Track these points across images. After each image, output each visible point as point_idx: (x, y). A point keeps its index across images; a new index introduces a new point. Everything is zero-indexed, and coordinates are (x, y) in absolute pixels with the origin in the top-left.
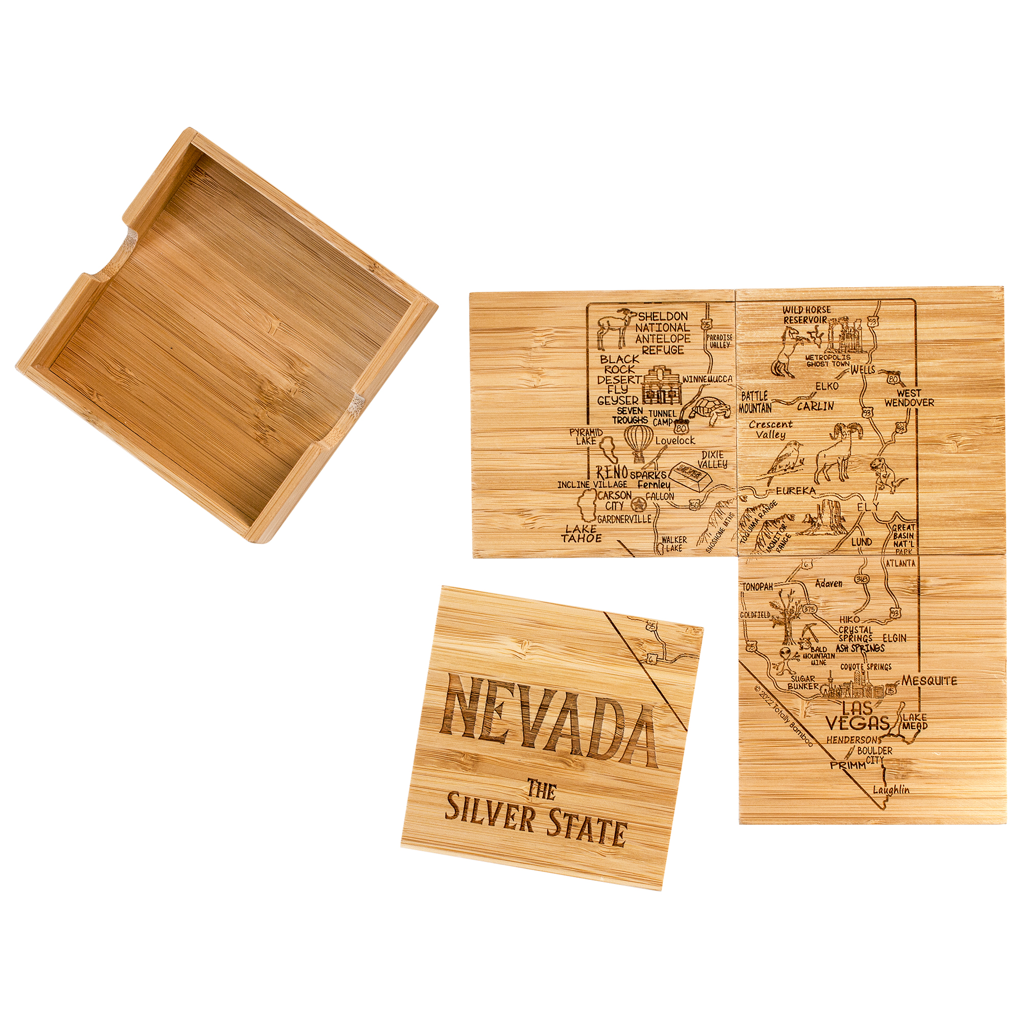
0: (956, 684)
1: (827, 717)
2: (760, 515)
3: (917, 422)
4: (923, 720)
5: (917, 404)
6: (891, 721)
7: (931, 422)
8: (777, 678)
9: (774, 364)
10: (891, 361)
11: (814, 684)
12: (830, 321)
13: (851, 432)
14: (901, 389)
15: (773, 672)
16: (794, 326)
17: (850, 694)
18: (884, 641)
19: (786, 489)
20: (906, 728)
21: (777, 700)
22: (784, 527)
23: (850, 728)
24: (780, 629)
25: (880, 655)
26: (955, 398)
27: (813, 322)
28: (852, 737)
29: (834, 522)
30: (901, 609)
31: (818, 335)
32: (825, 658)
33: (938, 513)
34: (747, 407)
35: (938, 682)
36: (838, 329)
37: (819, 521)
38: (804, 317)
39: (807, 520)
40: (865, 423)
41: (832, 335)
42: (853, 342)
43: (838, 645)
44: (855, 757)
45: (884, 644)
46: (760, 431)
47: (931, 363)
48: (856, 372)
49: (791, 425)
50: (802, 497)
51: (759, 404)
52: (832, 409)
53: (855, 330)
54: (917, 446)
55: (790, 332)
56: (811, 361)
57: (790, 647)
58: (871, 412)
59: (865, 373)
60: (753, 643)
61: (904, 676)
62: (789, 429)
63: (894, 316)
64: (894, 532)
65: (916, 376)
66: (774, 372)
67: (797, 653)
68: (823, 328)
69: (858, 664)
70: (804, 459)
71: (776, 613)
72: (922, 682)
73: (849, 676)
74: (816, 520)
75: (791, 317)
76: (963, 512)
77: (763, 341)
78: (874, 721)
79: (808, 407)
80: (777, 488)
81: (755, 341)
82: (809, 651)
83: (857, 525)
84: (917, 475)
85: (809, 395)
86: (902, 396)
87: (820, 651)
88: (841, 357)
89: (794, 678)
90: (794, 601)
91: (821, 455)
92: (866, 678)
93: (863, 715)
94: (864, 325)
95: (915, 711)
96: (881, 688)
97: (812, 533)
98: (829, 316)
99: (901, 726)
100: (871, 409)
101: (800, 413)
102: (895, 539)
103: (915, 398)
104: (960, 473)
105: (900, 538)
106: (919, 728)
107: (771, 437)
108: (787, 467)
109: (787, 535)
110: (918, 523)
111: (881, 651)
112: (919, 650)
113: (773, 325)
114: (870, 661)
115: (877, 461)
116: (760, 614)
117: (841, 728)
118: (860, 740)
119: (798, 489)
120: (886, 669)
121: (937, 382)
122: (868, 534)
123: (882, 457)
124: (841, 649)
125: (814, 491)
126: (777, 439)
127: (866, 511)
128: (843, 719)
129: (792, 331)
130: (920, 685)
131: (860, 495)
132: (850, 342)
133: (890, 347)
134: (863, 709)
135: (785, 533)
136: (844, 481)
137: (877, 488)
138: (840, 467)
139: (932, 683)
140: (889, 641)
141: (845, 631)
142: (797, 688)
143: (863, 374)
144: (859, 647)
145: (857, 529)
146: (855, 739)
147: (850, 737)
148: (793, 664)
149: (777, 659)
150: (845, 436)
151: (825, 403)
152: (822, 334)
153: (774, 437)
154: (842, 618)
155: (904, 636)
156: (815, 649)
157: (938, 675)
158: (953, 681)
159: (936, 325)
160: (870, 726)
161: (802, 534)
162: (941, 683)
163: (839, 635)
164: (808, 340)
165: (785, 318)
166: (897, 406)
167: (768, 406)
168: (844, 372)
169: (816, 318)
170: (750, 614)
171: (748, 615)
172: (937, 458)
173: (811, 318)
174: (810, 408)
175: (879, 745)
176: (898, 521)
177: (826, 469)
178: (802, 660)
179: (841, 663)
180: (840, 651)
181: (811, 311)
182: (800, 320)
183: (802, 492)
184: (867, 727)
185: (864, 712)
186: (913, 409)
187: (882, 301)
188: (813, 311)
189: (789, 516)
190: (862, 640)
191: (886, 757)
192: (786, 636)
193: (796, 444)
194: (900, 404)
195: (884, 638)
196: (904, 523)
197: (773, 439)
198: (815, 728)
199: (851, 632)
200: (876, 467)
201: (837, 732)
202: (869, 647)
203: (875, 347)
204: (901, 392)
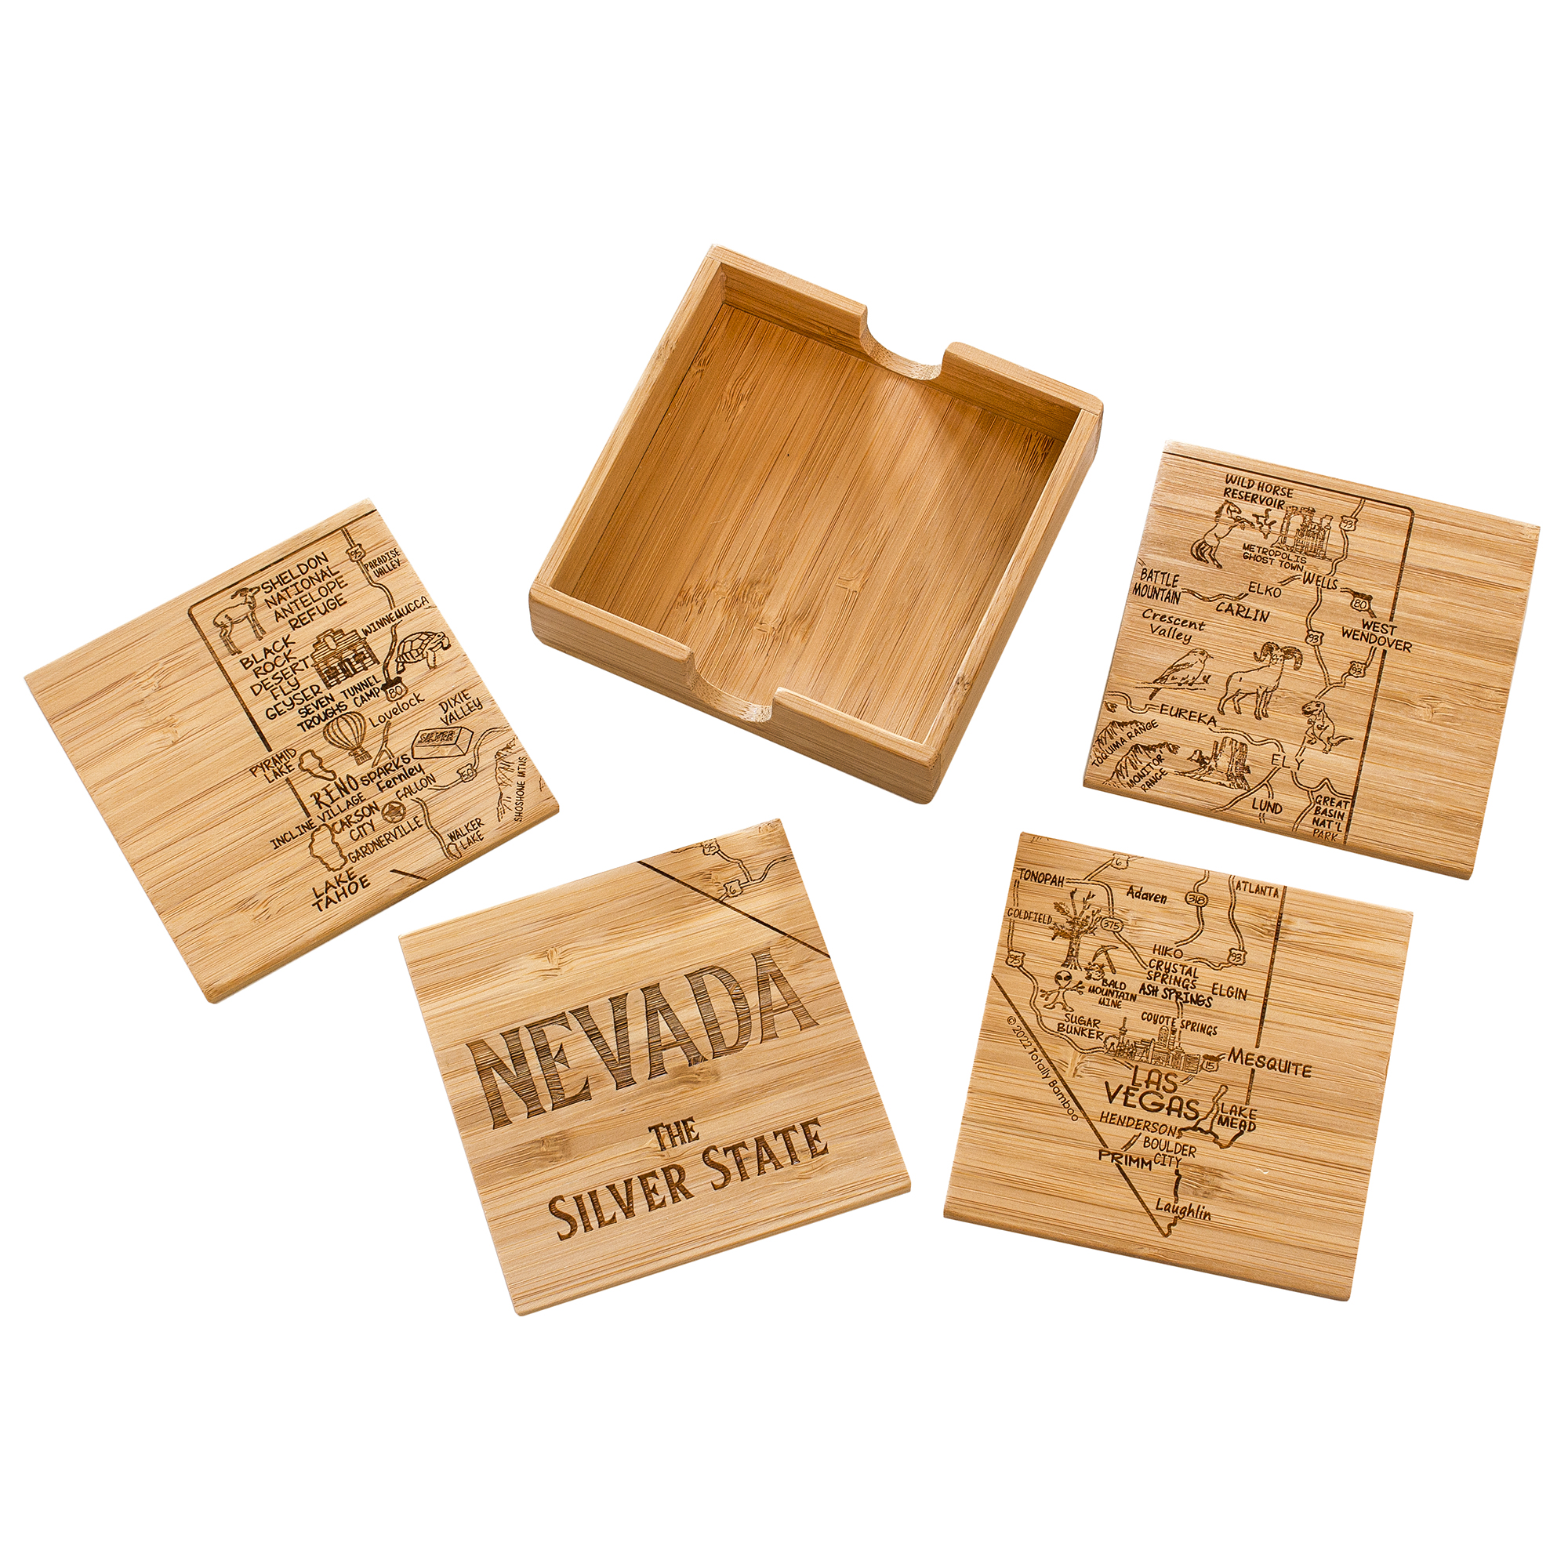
0: (1309, 1076)
1: (1107, 1083)
2: (1130, 734)
3: (1381, 668)
4: (1250, 1118)
5: (1387, 644)
6: (1203, 1109)
7: (1401, 672)
8: (1044, 1012)
9: (1197, 544)
10: (1362, 580)
11: (1098, 1032)
12: (1289, 509)
13: (1285, 658)
14: (1369, 620)
15: (1040, 1001)
16: (1236, 502)
17: (1147, 1058)
18: (1213, 993)
19: (1175, 709)
20: (1223, 1125)
21: (1038, 1044)
22: (1160, 759)
23: (1138, 1105)
24: (1063, 944)
25: (1203, 1011)
26: (1442, 650)
27: (1264, 503)
28: (1138, 1120)
29: (1233, 770)
30: (1246, 953)
31: (1268, 522)
32: (1121, 998)
33: (1386, 796)
34: (1145, 589)
35: (1282, 1068)
36: (1297, 521)
37: (1213, 763)
38: (1254, 495)
39: (1196, 757)
40: (1308, 651)
41: (1288, 527)
42: (1315, 543)
43: (1143, 985)
44: (1138, 1149)
45: (1213, 996)
46: (1156, 623)
47: (1418, 596)
48: (1310, 583)
49: (1202, 627)
50: (1194, 725)
51: (1164, 590)
52: (1265, 621)
53: (1320, 529)
54: (1375, 699)
55: (1228, 508)
56: (1250, 553)
57: (1073, 972)
58: (1319, 639)
59: (1322, 587)
60: (1019, 954)
61: (1233, 1049)
62: (1197, 632)
63: (1378, 523)
64: (1317, 805)
65: (1393, 608)
66: (1195, 554)
67: (1081, 982)
68: (1277, 514)
69: (1168, 1018)
70: (1209, 676)
71: (1061, 919)
72: (1258, 1063)
73: (1151, 1031)
74: (1208, 762)
75: (1234, 490)
76: (1422, 803)
77: (1188, 510)
78: (1176, 1104)
79: (1232, 611)
80: (1163, 705)
81: (1177, 508)
82: (1099, 983)
83: (1265, 783)
84: (1367, 737)
85: (1236, 595)
86: (1368, 629)
87: (1115, 986)
88: (1292, 556)
89: (1070, 1017)
90: (1091, 909)
91: (1236, 677)
92: (1177, 1040)
93: (1161, 1091)
94: (1335, 525)
95: (1241, 1102)
96: (1195, 1059)
97: (1198, 776)
98: (1289, 502)
99: (1216, 1120)
100: (1320, 635)
101: (1218, 615)
102: (1316, 814)
103: (1386, 636)
104: (1428, 750)
105: (1324, 815)
106: (1242, 1129)
107: (1171, 636)
108: (1184, 681)
109: (1162, 771)
110: (1353, 802)
111: (1206, 1005)
112: (1263, 1016)
113: (1207, 493)
114: (1187, 1017)
115: (1314, 704)
116: (1038, 917)
117: (1125, 1104)
118: (1150, 1127)
119: (1193, 714)
120: (1209, 1034)
121: (1422, 622)
122: (1278, 798)
123: (1321, 700)
124: (1147, 990)
125: (1215, 722)
126: (1178, 641)
127: (1283, 766)
128: (1131, 1091)
129: (1232, 508)
130: (1254, 1067)
131: (1279, 744)
132: (1311, 542)
133: (1365, 562)
134: (1163, 1082)
135: (1159, 767)
136: (1260, 719)
137: (1306, 741)
138: (1259, 700)
139: (1273, 1067)
140: (1220, 995)
141: (1158, 967)
142: (1071, 1032)
143: (1320, 587)
144: (1175, 994)
145: (1265, 787)
146: (1143, 1123)
147: (1136, 1120)
148: (1071, 997)
149: (1049, 985)
150: (1275, 661)
151: (1257, 611)
152: (1274, 522)
153: (1175, 637)
154: (1157, 947)
155: (1244, 993)
156: (1109, 982)
157: (1285, 1058)
158: (1304, 1071)
159: (1435, 550)
160: (1170, 1109)
161: (1183, 774)
162: (1287, 1070)
163: (1148, 971)
164: (1252, 524)
165: (1226, 489)
166: (1357, 639)
167: (1176, 596)
168: (1293, 578)
169: (1270, 500)
170: (1022, 914)
171: (1019, 914)
172: (1401, 722)
173: (1262, 498)
174: (1235, 612)
175: (1178, 1140)
176: (1325, 792)
177: (1239, 697)
178: (1087, 994)
179: (1143, 1011)
180: (1145, 993)
181: (1264, 489)
182: (1246, 496)
183: (1197, 719)
184: (1164, 1111)
185: (1164, 1088)
186: (1380, 649)
187: (1366, 501)
188: (1268, 490)
189: (1170, 746)
190: (1181, 984)
191: (1185, 1159)
192: (1068, 956)
193: (1202, 654)
194: (1363, 638)
195: (1214, 989)
196: (1334, 797)
197: (1172, 640)
198: (1087, 1095)
199: (1166, 969)
200: (1311, 713)
201: (1117, 1107)
202: (1189, 996)
203: (1344, 556)
204: (1367, 623)
